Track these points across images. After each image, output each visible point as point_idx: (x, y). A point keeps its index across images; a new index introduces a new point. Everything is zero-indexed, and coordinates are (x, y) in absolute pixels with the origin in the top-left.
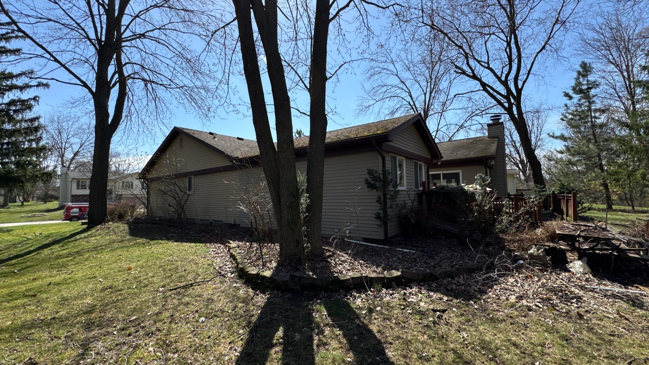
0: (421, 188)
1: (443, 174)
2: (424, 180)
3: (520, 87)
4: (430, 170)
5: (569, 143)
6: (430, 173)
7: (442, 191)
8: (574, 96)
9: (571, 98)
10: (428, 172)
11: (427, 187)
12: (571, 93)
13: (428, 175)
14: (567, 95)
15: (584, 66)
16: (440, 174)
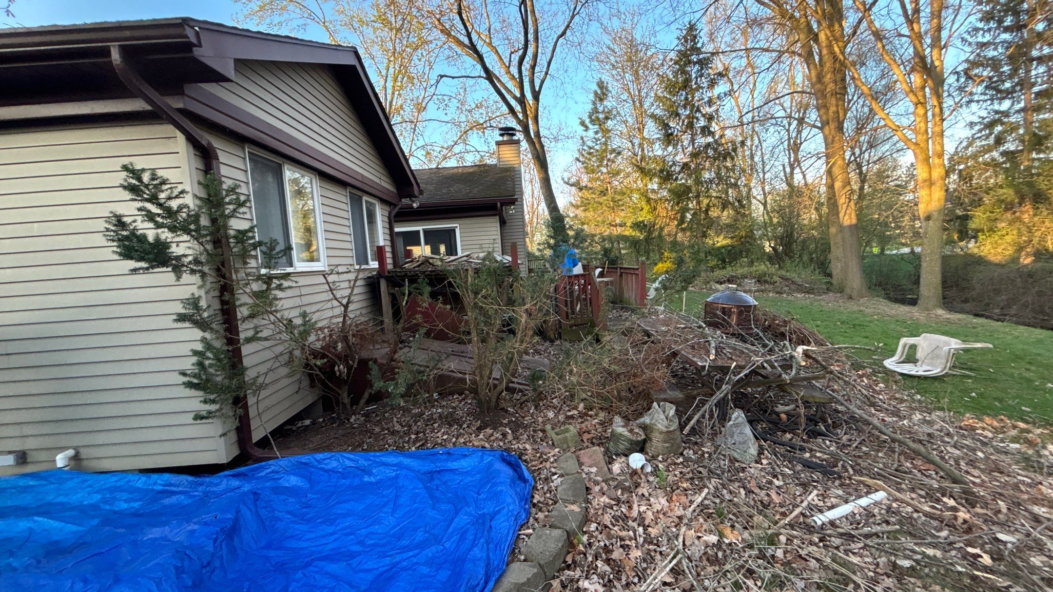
0: (374, 265)
1: (425, 231)
2: (381, 243)
3: (537, 89)
4: (395, 225)
5: (586, 194)
6: (397, 230)
7: (423, 268)
8: (590, 126)
9: (587, 129)
10: (391, 229)
11: (389, 261)
12: (587, 121)
13: (392, 235)
14: (583, 123)
15: (601, 85)
16: (418, 232)
